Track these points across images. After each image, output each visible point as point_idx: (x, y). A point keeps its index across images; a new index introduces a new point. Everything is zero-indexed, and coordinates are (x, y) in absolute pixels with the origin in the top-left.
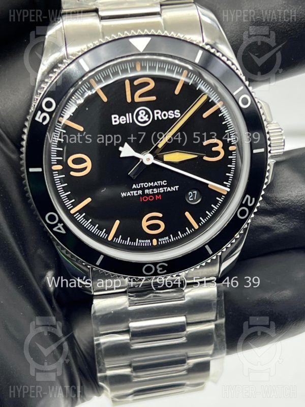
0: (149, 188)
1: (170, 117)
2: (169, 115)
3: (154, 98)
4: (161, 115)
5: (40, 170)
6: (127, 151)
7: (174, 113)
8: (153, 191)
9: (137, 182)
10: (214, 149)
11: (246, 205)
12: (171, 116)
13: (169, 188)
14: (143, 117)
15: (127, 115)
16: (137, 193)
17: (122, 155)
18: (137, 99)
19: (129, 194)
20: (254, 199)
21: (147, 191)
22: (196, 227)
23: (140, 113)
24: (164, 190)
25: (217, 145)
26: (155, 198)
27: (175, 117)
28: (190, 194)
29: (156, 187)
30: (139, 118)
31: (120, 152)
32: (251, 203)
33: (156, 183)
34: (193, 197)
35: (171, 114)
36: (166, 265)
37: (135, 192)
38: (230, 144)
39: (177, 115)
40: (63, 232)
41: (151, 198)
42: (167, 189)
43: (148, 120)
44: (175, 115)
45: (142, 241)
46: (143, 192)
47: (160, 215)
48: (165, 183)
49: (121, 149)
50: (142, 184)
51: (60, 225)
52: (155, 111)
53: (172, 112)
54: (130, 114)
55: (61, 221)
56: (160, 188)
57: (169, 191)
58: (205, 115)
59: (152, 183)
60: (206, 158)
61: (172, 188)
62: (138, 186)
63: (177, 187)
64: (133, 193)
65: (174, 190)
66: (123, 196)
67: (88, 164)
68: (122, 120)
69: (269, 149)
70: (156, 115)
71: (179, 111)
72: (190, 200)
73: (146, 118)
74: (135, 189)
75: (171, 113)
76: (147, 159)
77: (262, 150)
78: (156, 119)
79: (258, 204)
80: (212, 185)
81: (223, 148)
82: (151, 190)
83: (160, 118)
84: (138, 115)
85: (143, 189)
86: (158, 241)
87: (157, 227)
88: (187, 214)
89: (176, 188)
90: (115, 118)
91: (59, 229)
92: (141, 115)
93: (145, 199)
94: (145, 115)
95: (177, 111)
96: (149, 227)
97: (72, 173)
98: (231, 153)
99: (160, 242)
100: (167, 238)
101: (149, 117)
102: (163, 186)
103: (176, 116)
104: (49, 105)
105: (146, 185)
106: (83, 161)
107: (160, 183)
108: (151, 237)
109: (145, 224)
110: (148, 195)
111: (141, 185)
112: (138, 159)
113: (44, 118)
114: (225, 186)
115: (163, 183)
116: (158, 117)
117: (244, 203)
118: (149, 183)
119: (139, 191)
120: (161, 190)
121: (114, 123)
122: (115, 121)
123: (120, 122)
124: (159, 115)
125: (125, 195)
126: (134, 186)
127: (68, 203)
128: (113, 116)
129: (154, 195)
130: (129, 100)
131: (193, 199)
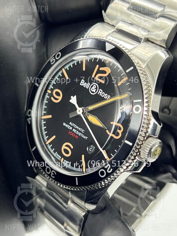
2: (105, 96)
3: (103, 82)
6: (73, 100)
7: (107, 96)
8: (76, 132)
9: (73, 122)
11: (106, 169)
12: (105, 97)
17: (70, 101)
18: (97, 78)
19: (66, 126)
20: (112, 169)
21: (74, 130)
23: (94, 86)
24: (81, 135)
26: (75, 136)
28: (92, 147)
30: (92, 88)
31: (71, 99)
32: (109, 170)
33: (80, 128)
36: (56, 173)
40: (30, 123)
42: (82, 135)
43: (95, 92)
44: (107, 97)
45: (58, 155)
46: (72, 129)
47: (72, 147)
49: (72, 97)
50: (74, 124)
52: (100, 90)
55: (31, 116)
56: (80, 132)
57: (82, 137)
59: (78, 127)
60: (107, 131)
62: (72, 124)
63: (87, 138)
64: (68, 127)
66: (64, 125)
67: (60, 98)
74: (70, 125)
75: (106, 95)
76: (80, 111)
77: (131, 144)
78: (98, 94)
81: (122, 133)
82: (76, 130)
83: (100, 95)
85: (73, 127)
86: (64, 161)
87: (67, 152)
88: (83, 156)
89: (86, 138)
91: (29, 120)
92: (93, 88)
93: (71, 133)
94: (95, 89)
95: (109, 96)
96: (65, 150)
97: (52, 98)
101: (96, 91)
103: (107, 99)
104: (58, 56)
105: (75, 126)
107: (81, 130)
108: (62, 156)
109: (64, 147)
110: (73, 132)
112: (75, 107)
113: (53, 61)
115: (83, 131)
116: (99, 93)
117: (105, 167)
120: (80, 134)
124: (101, 93)
126: (70, 123)
127: (43, 112)
129: (76, 134)
130: (93, 76)
131: (91, 150)
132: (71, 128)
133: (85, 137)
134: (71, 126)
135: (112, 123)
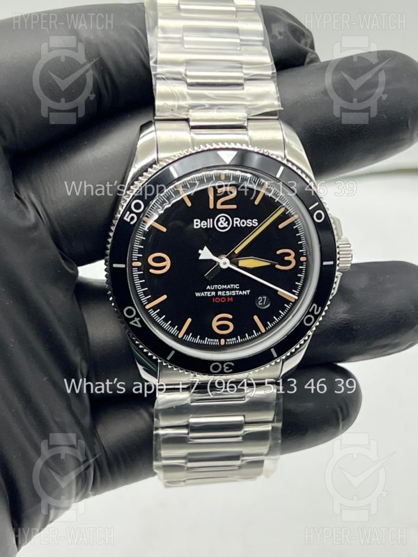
0: (222, 290)
1: (248, 225)
2: (247, 223)
3: (235, 207)
4: (240, 223)
5: (123, 266)
6: (205, 254)
8: (225, 293)
9: (212, 284)
10: (286, 258)
11: (312, 313)
13: (241, 292)
14: (223, 223)
15: (208, 220)
16: (211, 294)
17: (201, 258)
18: (219, 206)
19: (203, 294)
20: (320, 308)
21: (219, 293)
22: (263, 330)
23: (221, 219)
24: (236, 293)
25: (289, 255)
26: (227, 299)
27: (252, 226)
28: (260, 299)
29: (229, 290)
30: (219, 224)
31: (200, 254)
32: (317, 311)
33: (229, 286)
34: (262, 302)
35: (249, 223)
36: (233, 364)
37: (209, 293)
38: (302, 255)
40: (139, 326)
41: (223, 300)
42: (238, 293)
43: (227, 226)
44: (253, 223)
45: (212, 340)
46: (216, 294)
48: (238, 286)
49: (200, 251)
51: (137, 320)
52: (235, 219)
53: (251, 221)
54: (211, 220)
55: (138, 315)
56: (232, 291)
57: (240, 294)
58: (281, 226)
59: (226, 286)
60: (278, 266)
62: (212, 287)
63: (248, 291)
64: (207, 294)
65: (246, 294)
66: (197, 295)
67: (168, 263)
68: (203, 224)
69: (338, 262)
70: (235, 222)
71: (257, 221)
72: (259, 304)
73: (225, 225)
74: (208, 290)
75: (249, 221)
76: (224, 262)
77: (332, 263)
78: (235, 226)
79: (324, 314)
80: (282, 292)
81: (294, 258)
82: (223, 292)
83: (239, 226)
84: (218, 221)
85: (216, 291)
86: (226, 341)
87: (226, 327)
88: (256, 317)
90: (197, 222)
91: (136, 323)
92: (221, 221)
93: (218, 300)
94: (225, 222)
95: (255, 221)
96: (219, 327)
97: (151, 271)
98: (301, 263)
99: (228, 342)
100: (235, 339)
101: (228, 224)
102: (236, 289)
103: (254, 225)
104: (137, 206)
105: (220, 287)
106: (163, 260)
107: (233, 286)
108: (219, 337)
109: (215, 324)
110: (220, 297)
111: (215, 287)
112: (215, 262)
113: (132, 219)
114: (294, 294)
115: (236, 286)
116: (236, 224)
117: (310, 311)
118: (223, 286)
120: (234, 293)
121: (195, 227)
122: (197, 225)
123: (201, 227)
124: (238, 223)
125: (199, 295)
127: (144, 299)
128: (195, 220)
129: (226, 297)
130: (211, 206)
131: (262, 304)
132: (213, 293)
133: (245, 292)
134: (211, 291)
135: (278, 252)
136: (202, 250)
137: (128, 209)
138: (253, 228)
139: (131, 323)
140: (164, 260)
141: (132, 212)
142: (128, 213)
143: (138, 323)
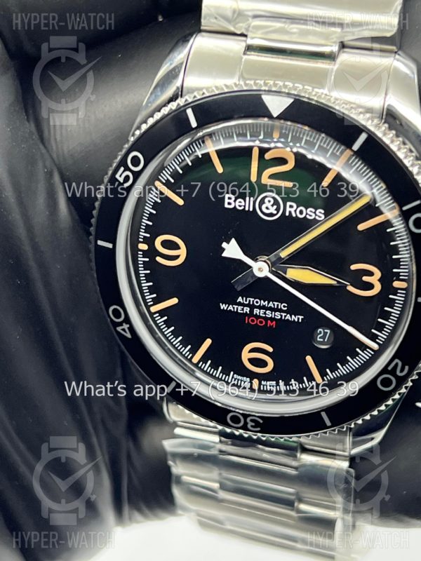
0: (260, 307)
1: (308, 216)
2: (307, 214)
3: (289, 184)
4: (295, 211)
5: (111, 246)
6: (232, 250)
7: (315, 213)
8: (265, 313)
9: (245, 293)
10: (365, 278)
11: (392, 372)
12: (310, 216)
13: (288, 315)
15: (247, 198)
16: (243, 310)
17: (224, 255)
18: (265, 180)
19: (231, 308)
20: (407, 367)
21: (256, 311)
22: (319, 380)
23: (266, 200)
24: (281, 316)
25: (370, 273)
26: (266, 323)
27: (315, 219)
28: (320, 332)
29: (272, 309)
30: (264, 207)
31: (224, 250)
32: (402, 370)
33: (271, 303)
34: (323, 339)
35: (310, 213)
36: (261, 421)
37: (240, 308)
39: (320, 217)
40: (129, 335)
41: (261, 322)
42: (285, 316)
43: (275, 212)
44: (316, 215)
45: (240, 378)
46: (252, 311)
47: (270, 349)
48: (284, 306)
49: (224, 245)
50: (252, 299)
51: (126, 326)
52: (289, 204)
53: (313, 210)
54: (252, 199)
55: (127, 320)
56: (276, 311)
57: (288, 320)
58: (361, 227)
59: (266, 302)
60: (350, 288)
61: (293, 316)
62: (246, 301)
63: (301, 317)
64: (237, 309)
65: (296, 320)
66: (222, 308)
67: (182, 252)
68: (240, 204)
70: (288, 209)
71: (323, 212)
72: (319, 339)
73: (273, 210)
74: (240, 304)
75: (311, 211)
76: (260, 268)
78: (287, 214)
81: (379, 280)
82: (262, 311)
83: (294, 215)
84: (262, 202)
85: (252, 307)
86: (260, 384)
87: (262, 364)
88: (309, 359)
89: (298, 319)
90: (229, 198)
91: (124, 330)
92: (267, 204)
93: (253, 321)
94: (272, 206)
95: (320, 212)
96: (252, 361)
97: (158, 259)
99: (264, 386)
100: (274, 383)
101: (278, 210)
102: (281, 311)
103: (317, 218)
104: (136, 161)
105: (257, 302)
107: (278, 305)
108: (252, 376)
109: (246, 355)
110: (258, 317)
111: (250, 301)
112: (247, 266)
113: (127, 178)
115: (283, 306)
116: (290, 212)
117: (389, 368)
118: (262, 301)
119: (245, 308)
120: (278, 315)
121: (226, 206)
122: (229, 204)
123: (235, 207)
124: (293, 210)
125: (225, 308)
126: (240, 299)
127: (148, 297)
128: (227, 196)
129: (266, 319)
130: (253, 178)
131: (322, 340)
132: (247, 309)
133: (294, 318)
134: (244, 305)
135: (353, 267)
136: (228, 242)
137: (123, 163)
138: (315, 222)
139: (119, 329)
140: (177, 247)
141: (127, 168)
142: (122, 169)
143: (127, 330)
